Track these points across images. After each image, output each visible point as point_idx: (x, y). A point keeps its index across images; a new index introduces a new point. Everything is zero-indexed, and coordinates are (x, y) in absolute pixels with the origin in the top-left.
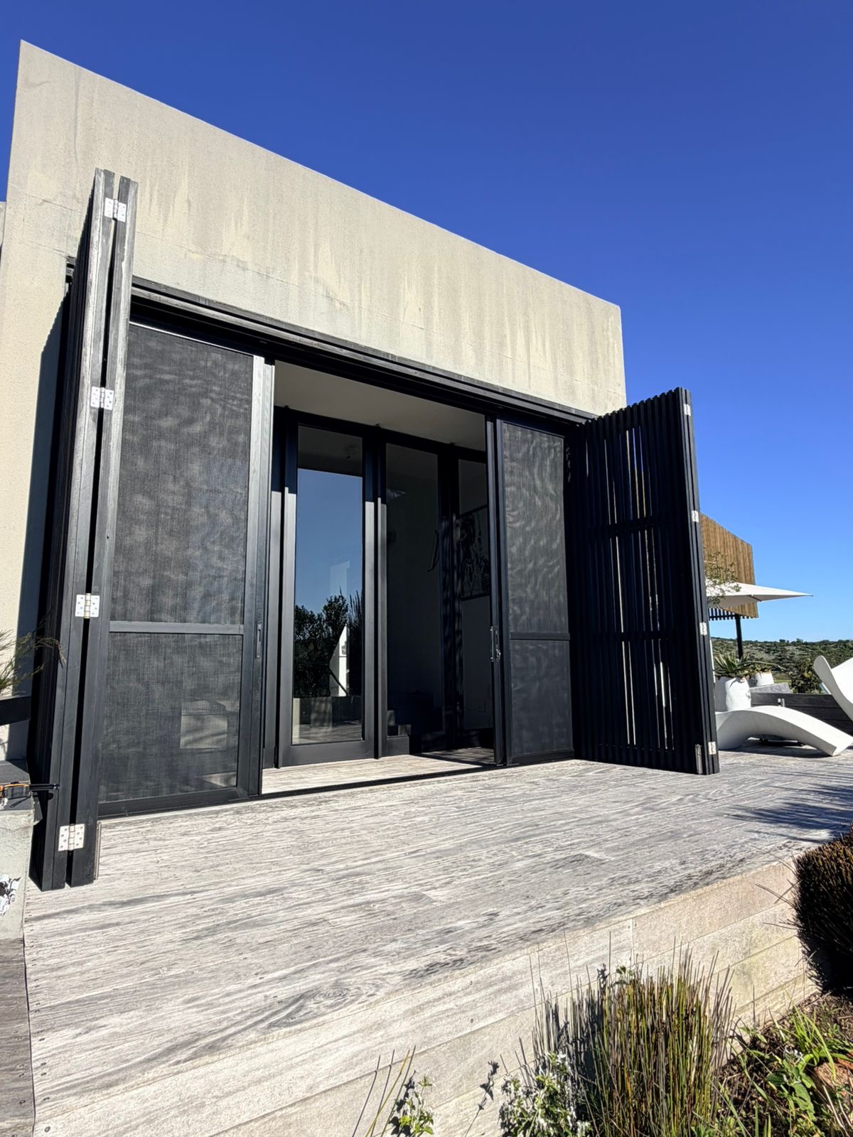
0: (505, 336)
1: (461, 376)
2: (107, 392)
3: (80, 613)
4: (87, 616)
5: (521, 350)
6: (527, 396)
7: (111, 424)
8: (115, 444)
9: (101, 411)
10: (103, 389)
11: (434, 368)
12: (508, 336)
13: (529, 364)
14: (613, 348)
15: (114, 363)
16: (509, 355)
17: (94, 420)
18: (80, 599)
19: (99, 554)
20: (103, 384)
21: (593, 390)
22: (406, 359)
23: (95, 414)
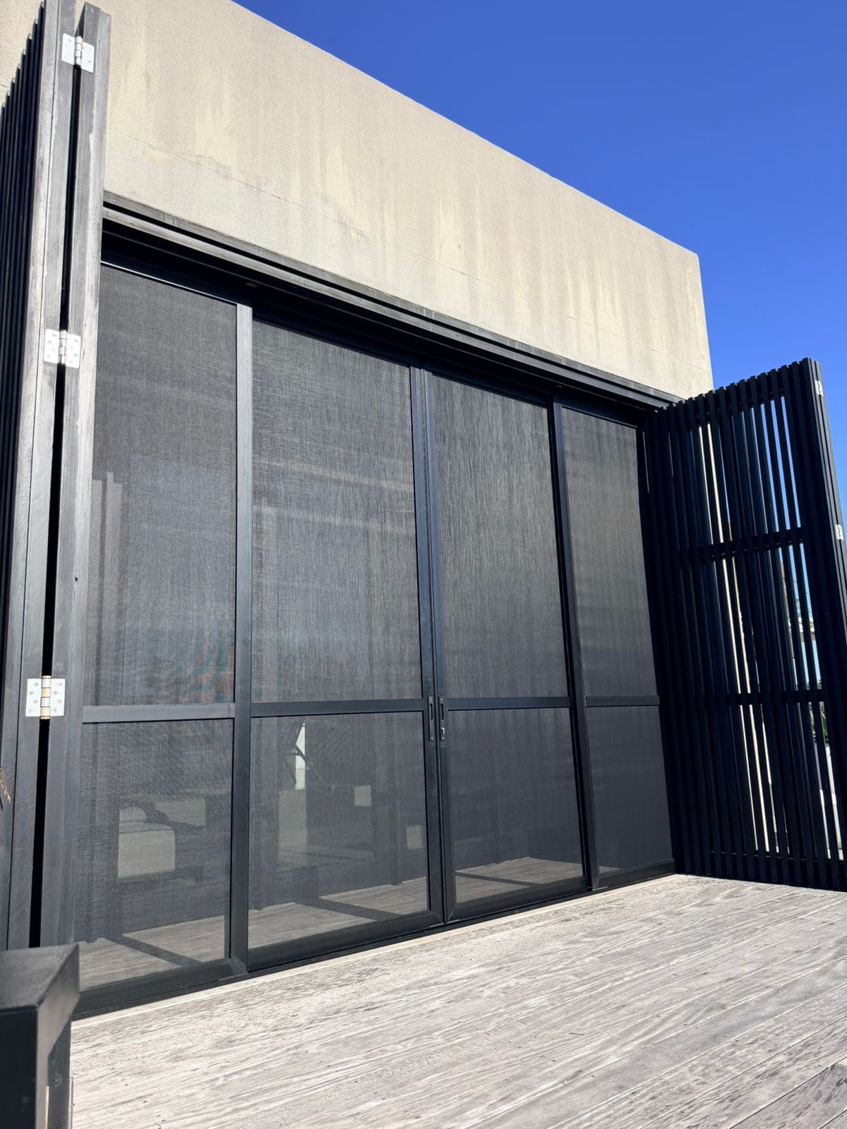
0: (566, 288)
1: (514, 341)
2: (70, 337)
3: (33, 710)
4: (46, 715)
5: (586, 308)
6: (596, 370)
7: (77, 392)
8: (85, 422)
9: (61, 369)
10: (64, 332)
11: (481, 329)
12: (570, 288)
13: (596, 327)
14: (694, 308)
15: (81, 292)
16: (572, 314)
17: (50, 384)
18: (33, 685)
19: (63, 608)
20: (64, 325)
21: (674, 363)
22: (445, 316)
23: (51, 375)
